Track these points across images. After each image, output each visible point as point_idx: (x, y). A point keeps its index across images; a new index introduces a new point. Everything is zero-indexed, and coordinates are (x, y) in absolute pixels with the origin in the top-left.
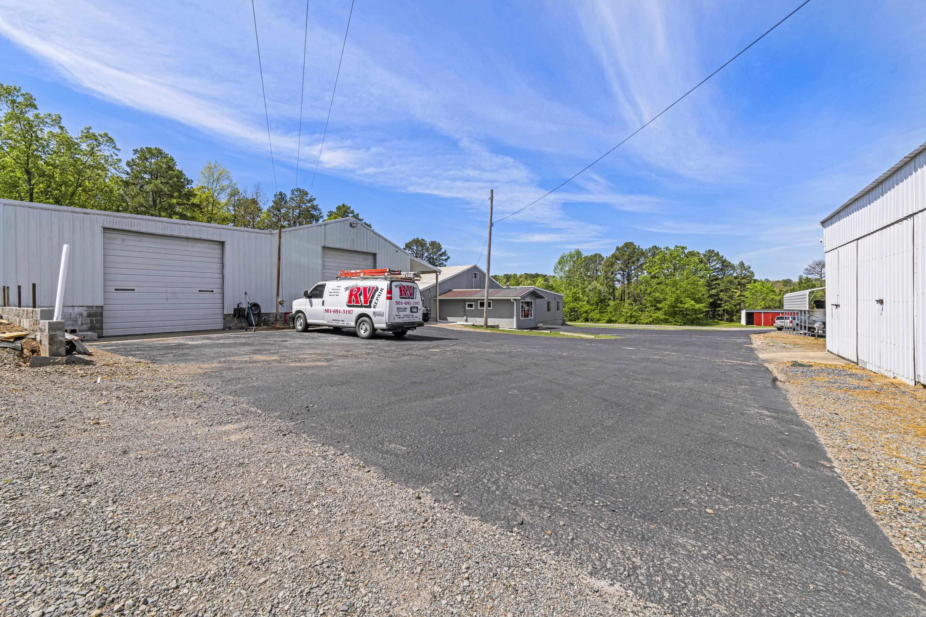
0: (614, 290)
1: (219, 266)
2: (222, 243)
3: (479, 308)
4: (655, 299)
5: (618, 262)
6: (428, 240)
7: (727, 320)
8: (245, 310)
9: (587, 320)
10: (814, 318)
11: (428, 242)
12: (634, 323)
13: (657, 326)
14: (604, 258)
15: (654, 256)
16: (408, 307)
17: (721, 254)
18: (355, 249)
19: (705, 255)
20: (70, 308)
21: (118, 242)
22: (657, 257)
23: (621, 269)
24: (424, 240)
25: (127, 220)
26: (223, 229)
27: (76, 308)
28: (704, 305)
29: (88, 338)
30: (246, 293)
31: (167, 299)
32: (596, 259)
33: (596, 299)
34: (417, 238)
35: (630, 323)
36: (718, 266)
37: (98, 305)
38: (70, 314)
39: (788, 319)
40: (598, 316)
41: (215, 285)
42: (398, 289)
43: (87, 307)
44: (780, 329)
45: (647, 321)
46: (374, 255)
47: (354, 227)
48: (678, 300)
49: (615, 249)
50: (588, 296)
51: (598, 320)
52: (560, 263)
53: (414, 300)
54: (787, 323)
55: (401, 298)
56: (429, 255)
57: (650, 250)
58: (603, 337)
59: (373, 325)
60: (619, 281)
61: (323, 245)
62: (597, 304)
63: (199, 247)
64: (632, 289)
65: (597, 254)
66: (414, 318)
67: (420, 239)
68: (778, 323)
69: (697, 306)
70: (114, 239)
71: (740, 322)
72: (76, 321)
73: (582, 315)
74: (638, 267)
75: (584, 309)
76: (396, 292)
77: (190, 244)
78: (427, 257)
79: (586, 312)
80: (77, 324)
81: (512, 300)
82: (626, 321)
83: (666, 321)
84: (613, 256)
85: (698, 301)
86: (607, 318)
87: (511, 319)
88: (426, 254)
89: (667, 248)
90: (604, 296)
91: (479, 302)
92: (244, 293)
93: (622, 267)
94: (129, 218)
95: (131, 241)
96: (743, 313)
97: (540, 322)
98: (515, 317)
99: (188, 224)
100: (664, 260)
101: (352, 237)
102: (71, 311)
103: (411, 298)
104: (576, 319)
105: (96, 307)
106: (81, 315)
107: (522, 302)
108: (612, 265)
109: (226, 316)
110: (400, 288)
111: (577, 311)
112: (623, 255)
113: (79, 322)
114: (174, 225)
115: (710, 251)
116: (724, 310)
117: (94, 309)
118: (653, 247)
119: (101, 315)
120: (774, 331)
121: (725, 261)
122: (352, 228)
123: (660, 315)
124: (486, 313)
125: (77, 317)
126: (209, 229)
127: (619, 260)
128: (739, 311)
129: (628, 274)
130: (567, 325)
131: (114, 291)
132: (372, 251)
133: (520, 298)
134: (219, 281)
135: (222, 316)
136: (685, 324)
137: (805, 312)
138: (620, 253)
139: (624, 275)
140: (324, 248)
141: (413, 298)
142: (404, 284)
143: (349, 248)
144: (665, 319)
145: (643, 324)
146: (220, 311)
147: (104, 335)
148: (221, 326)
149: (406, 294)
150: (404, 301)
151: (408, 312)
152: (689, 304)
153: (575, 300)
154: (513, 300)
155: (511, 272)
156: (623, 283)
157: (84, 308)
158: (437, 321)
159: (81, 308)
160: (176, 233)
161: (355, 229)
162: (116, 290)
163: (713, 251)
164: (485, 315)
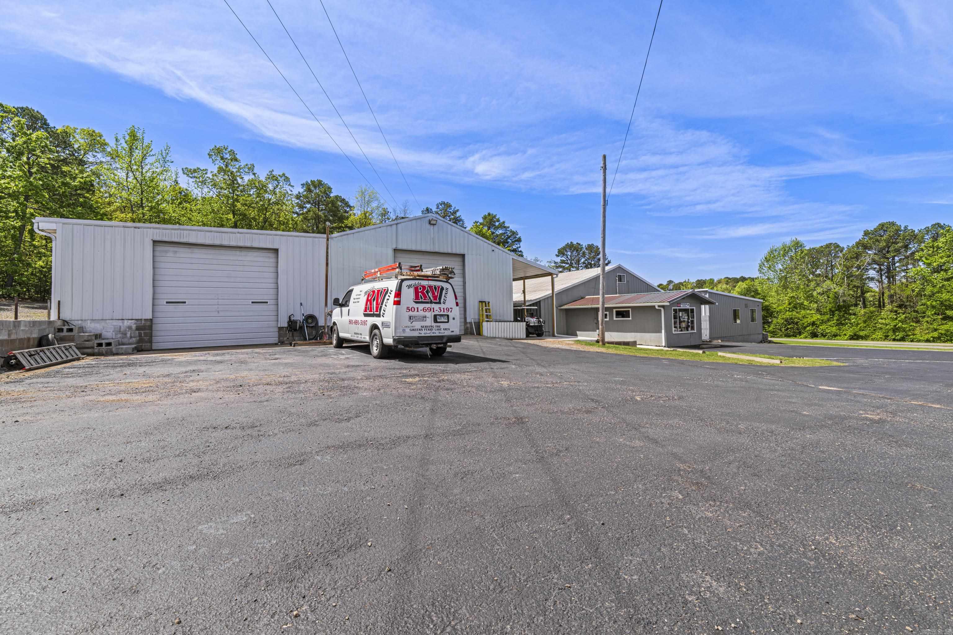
0: (863, 293)
1: (273, 275)
2: (276, 251)
3: (615, 319)
4: (942, 303)
5: (869, 252)
6: (584, 244)
8: (297, 323)
9: (814, 335)
11: (584, 246)
12: (903, 339)
14: (843, 248)
15: (935, 238)
16: (430, 315)
18: (437, 250)
20: (120, 321)
21: (170, 254)
22: (942, 240)
23: (874, 262)
24: (580, 244)
25: (176, 231)
26: (276, 235)
27: (126, 321)
29: (123, 352)
30: (301, 304)
31: (218, 312)
32: (830, 252)
33: (829, 306)
34: (571, 242)
35: (894, 340)
37: (146, 318)
38: (120, 327)
40: (834, 329)
41: (268, 296)
42: (412, 290)
43: (136, 320)
45: (929, 336)
46: (463, 256)
47: (434, 225)
49: (862, 233)
50: (816, 302)
51: (835, 336)
52: (767, 260)
53: (442, 306)
55: (416, 303)
56: (586, 260)
57: (927, 230)
58: (798, 362)
59: (382, 340)
60: (872, 279)
61: (394, 247)
62: (832, 312)
63: (251, 256)
64: (896, 288)
65: (831, 244)
66: (442, 331)
67: (575, 243)
70: (166, 252)
72: (126, 334)
73: (805, 328)
74: (907, 257)
75: (810, 320)
76: (408, 294)
77: (244, 253)
78: (584, 263)
79: (813, 324)
80: (126, 337)
81: (657, 308)
82: (887, 336)
84: (858, 244)
86: (850, 333)
87: (658, 334)
88: (583, 260)
90: (844, 301)
91: (614, 310)
92: (299, 304)
93: (876, 258)
94: (178, 229)
95: (183, 253)
97: (718, 338)
98: (663, 331)
99: (238, 233)
101: (432, 236)
102: (121, 324)
103: (436, 303)
104: (797, 333)
105: (145, 319)
106: (130, 328)
107: (675, 310)
108: (857, 256)
109: (280, 329)
110: (416, 289)
111: (797, 323)
112: (877, 240)
113: (128, 335)
114: (223, 234)
117: (143, 322)
118: (933, 225)
119: (151, 328)
122: (432, 227)
124: (602, 325)
125: (126, 330)
126: (261, 236)
127: (870, 248)
129: (888, 268)
130: (770, 342)
131: (165, 304)
132: (458, 252)
133: (668, 304)
134: (273, 292)
135: (276, 330)
138: (870, 239)
139: (881, 270)
140: (396, 250)
141: (440, 303)
142: (425, 283)
143: (428, 249)
145: (919, 341)
146: (274, 323)
147: (153, 348)
148: (275, 340)
149: (425, 297)
150: (421, 306)
151: (429, 322)
153: (795, 307)
154: (659, 306)
155: (706, 277)
156: (881, 282)
157: (133, 321)
158: (553, 336)
159: (130, 321)
160: (225, 243)
161: (436, 227)
162: (167, 302)
164: (600, 327)
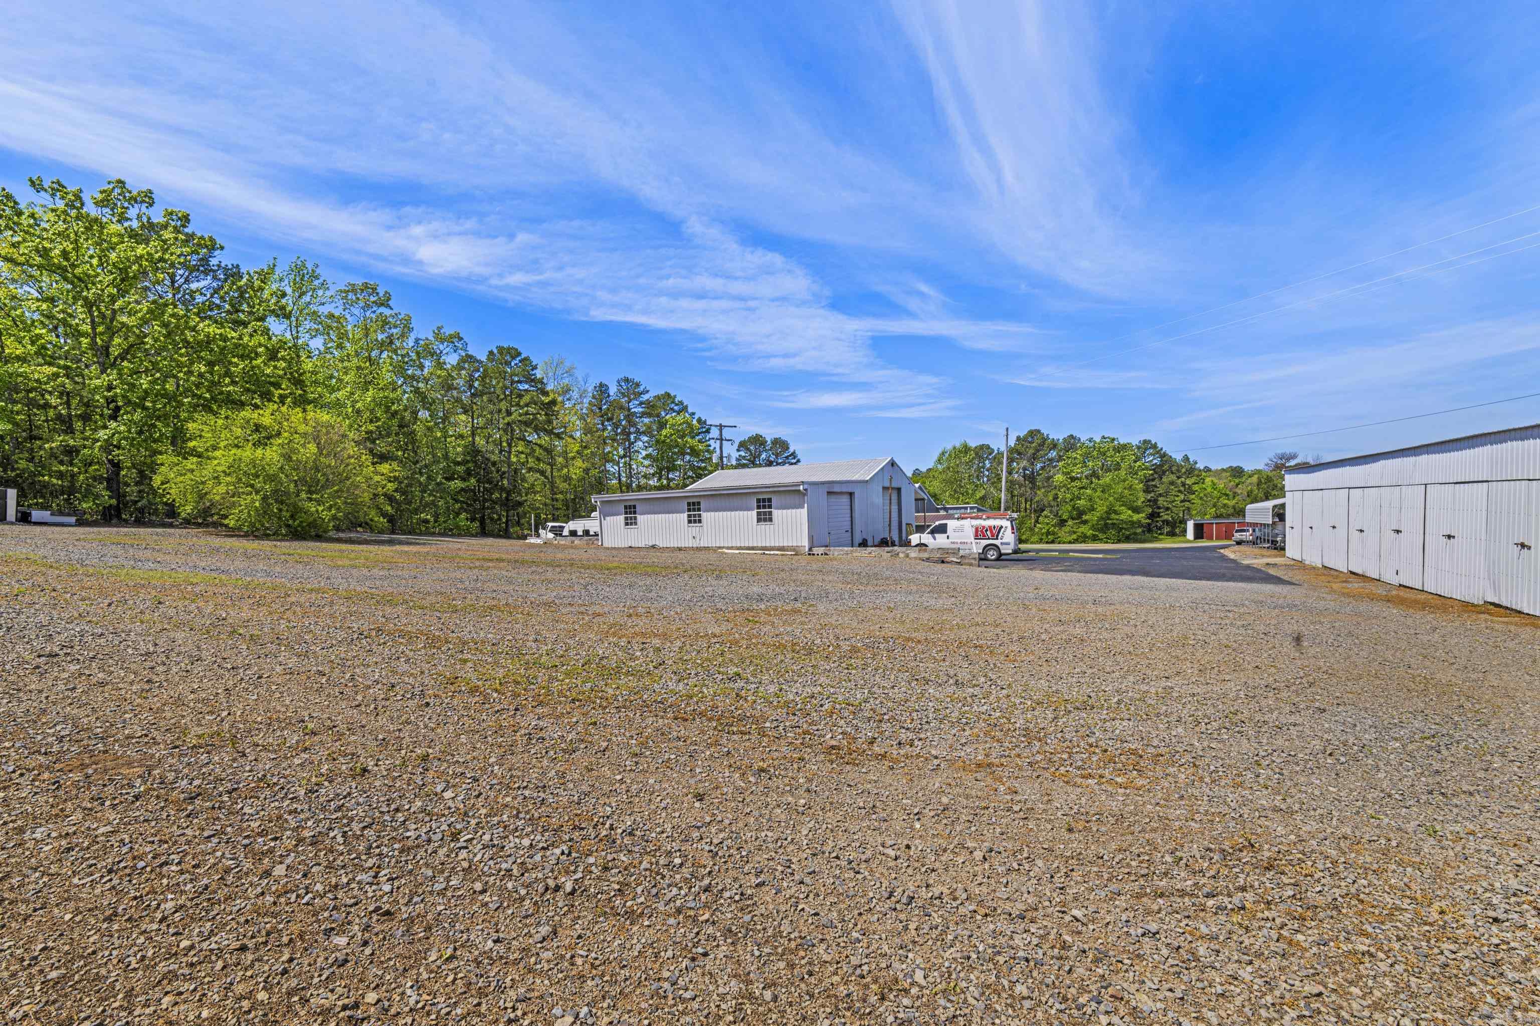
7: (1168, 534)
10: (1277, 531)
12: (1053, 542)
13: (1083, 545)
14: (994, 451)
15: (1071, 449)
17: (1159, 446)
19: (1139, 448)
22: (1078, 452)
28: (1143, 515)
32: (983, 453)
36: (1155, 461)
39: (1248, 531)
44: (1239, 543)
45: (1071, 538)
48: (1111, 511)
49: (1015, 439)
54: (1247, 536)
57: (1064, 440)
65: (985, 445)
68: (1238, 536)
69: (1136, 517)
71: (1185, 536)
74: (1047, 465)
82: (1041, 539)
83: (1095, 539)
84: (1012, 449)
85: (1136, 510)
89: (1091, 440)
96: (1190, 525)
100: (1087, 456)
112: (1027, 447)
115: (1145, 442)
116: (1163, 521)
118: (1069, 437)
120: (1233, 545)
121: (1165, 455)
123: (1085, 529)
128: (1183, 522)
129: (1032, 474)
136: (1119, 541)
137: (1268, 525)
138: (1022, 444)
139: (1025, 475)
144: (1094, 535)
145: (1064, 543)
152: (1126, 514)
163: (1150, 441)
